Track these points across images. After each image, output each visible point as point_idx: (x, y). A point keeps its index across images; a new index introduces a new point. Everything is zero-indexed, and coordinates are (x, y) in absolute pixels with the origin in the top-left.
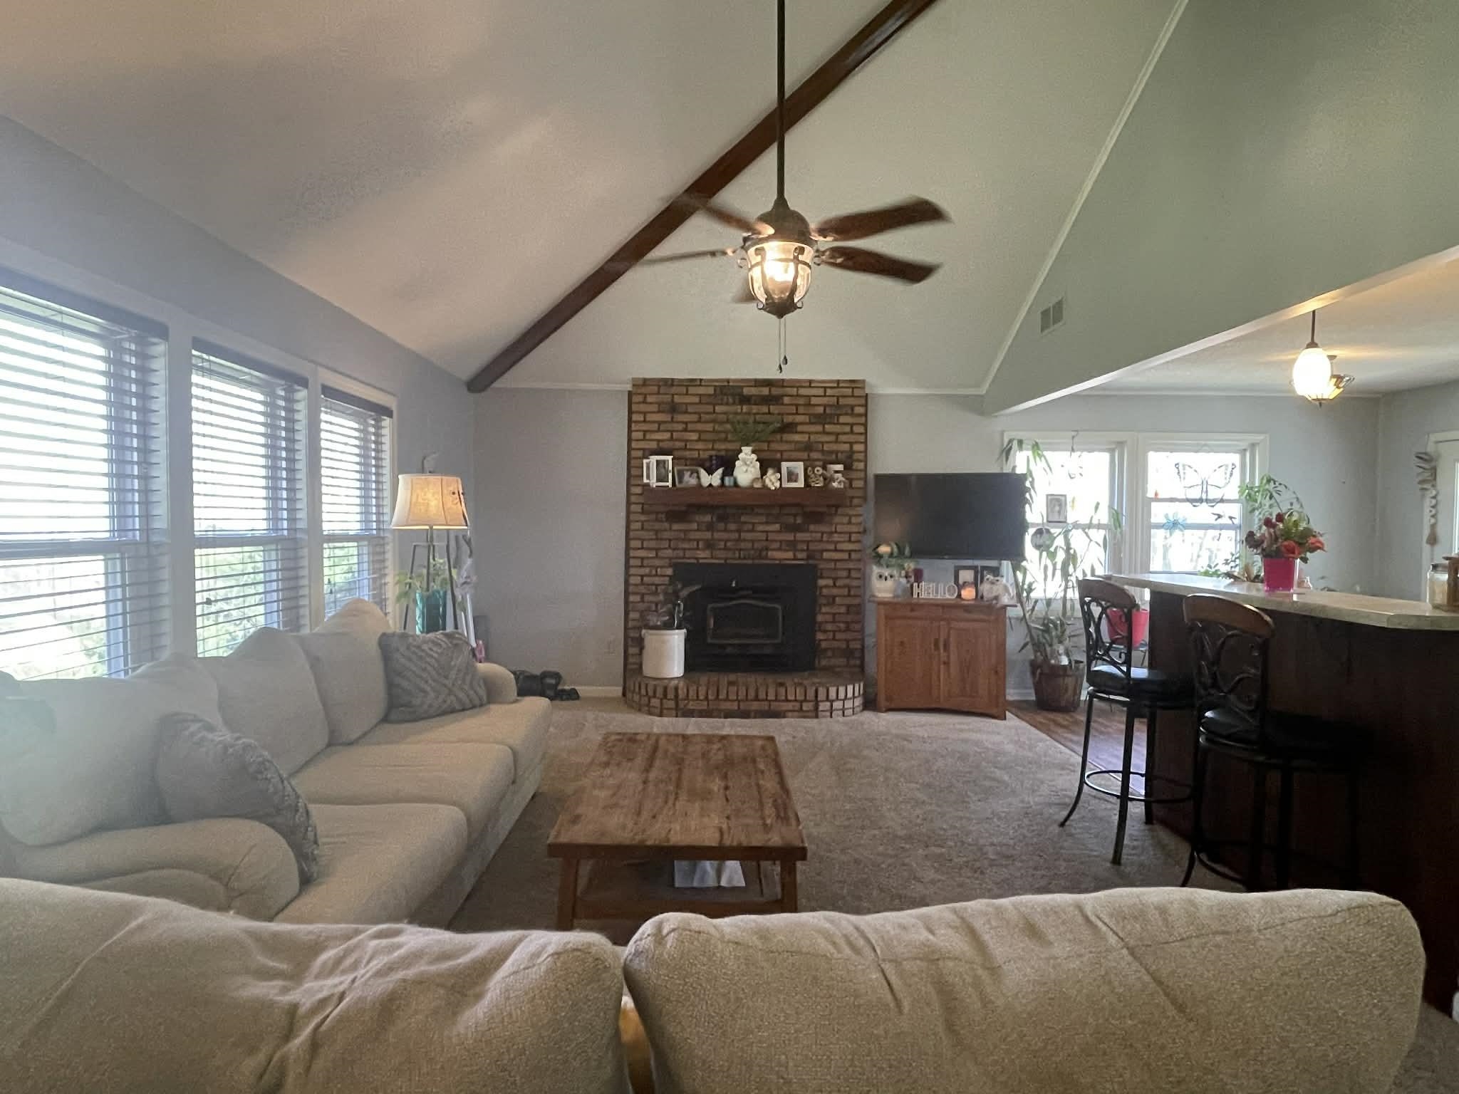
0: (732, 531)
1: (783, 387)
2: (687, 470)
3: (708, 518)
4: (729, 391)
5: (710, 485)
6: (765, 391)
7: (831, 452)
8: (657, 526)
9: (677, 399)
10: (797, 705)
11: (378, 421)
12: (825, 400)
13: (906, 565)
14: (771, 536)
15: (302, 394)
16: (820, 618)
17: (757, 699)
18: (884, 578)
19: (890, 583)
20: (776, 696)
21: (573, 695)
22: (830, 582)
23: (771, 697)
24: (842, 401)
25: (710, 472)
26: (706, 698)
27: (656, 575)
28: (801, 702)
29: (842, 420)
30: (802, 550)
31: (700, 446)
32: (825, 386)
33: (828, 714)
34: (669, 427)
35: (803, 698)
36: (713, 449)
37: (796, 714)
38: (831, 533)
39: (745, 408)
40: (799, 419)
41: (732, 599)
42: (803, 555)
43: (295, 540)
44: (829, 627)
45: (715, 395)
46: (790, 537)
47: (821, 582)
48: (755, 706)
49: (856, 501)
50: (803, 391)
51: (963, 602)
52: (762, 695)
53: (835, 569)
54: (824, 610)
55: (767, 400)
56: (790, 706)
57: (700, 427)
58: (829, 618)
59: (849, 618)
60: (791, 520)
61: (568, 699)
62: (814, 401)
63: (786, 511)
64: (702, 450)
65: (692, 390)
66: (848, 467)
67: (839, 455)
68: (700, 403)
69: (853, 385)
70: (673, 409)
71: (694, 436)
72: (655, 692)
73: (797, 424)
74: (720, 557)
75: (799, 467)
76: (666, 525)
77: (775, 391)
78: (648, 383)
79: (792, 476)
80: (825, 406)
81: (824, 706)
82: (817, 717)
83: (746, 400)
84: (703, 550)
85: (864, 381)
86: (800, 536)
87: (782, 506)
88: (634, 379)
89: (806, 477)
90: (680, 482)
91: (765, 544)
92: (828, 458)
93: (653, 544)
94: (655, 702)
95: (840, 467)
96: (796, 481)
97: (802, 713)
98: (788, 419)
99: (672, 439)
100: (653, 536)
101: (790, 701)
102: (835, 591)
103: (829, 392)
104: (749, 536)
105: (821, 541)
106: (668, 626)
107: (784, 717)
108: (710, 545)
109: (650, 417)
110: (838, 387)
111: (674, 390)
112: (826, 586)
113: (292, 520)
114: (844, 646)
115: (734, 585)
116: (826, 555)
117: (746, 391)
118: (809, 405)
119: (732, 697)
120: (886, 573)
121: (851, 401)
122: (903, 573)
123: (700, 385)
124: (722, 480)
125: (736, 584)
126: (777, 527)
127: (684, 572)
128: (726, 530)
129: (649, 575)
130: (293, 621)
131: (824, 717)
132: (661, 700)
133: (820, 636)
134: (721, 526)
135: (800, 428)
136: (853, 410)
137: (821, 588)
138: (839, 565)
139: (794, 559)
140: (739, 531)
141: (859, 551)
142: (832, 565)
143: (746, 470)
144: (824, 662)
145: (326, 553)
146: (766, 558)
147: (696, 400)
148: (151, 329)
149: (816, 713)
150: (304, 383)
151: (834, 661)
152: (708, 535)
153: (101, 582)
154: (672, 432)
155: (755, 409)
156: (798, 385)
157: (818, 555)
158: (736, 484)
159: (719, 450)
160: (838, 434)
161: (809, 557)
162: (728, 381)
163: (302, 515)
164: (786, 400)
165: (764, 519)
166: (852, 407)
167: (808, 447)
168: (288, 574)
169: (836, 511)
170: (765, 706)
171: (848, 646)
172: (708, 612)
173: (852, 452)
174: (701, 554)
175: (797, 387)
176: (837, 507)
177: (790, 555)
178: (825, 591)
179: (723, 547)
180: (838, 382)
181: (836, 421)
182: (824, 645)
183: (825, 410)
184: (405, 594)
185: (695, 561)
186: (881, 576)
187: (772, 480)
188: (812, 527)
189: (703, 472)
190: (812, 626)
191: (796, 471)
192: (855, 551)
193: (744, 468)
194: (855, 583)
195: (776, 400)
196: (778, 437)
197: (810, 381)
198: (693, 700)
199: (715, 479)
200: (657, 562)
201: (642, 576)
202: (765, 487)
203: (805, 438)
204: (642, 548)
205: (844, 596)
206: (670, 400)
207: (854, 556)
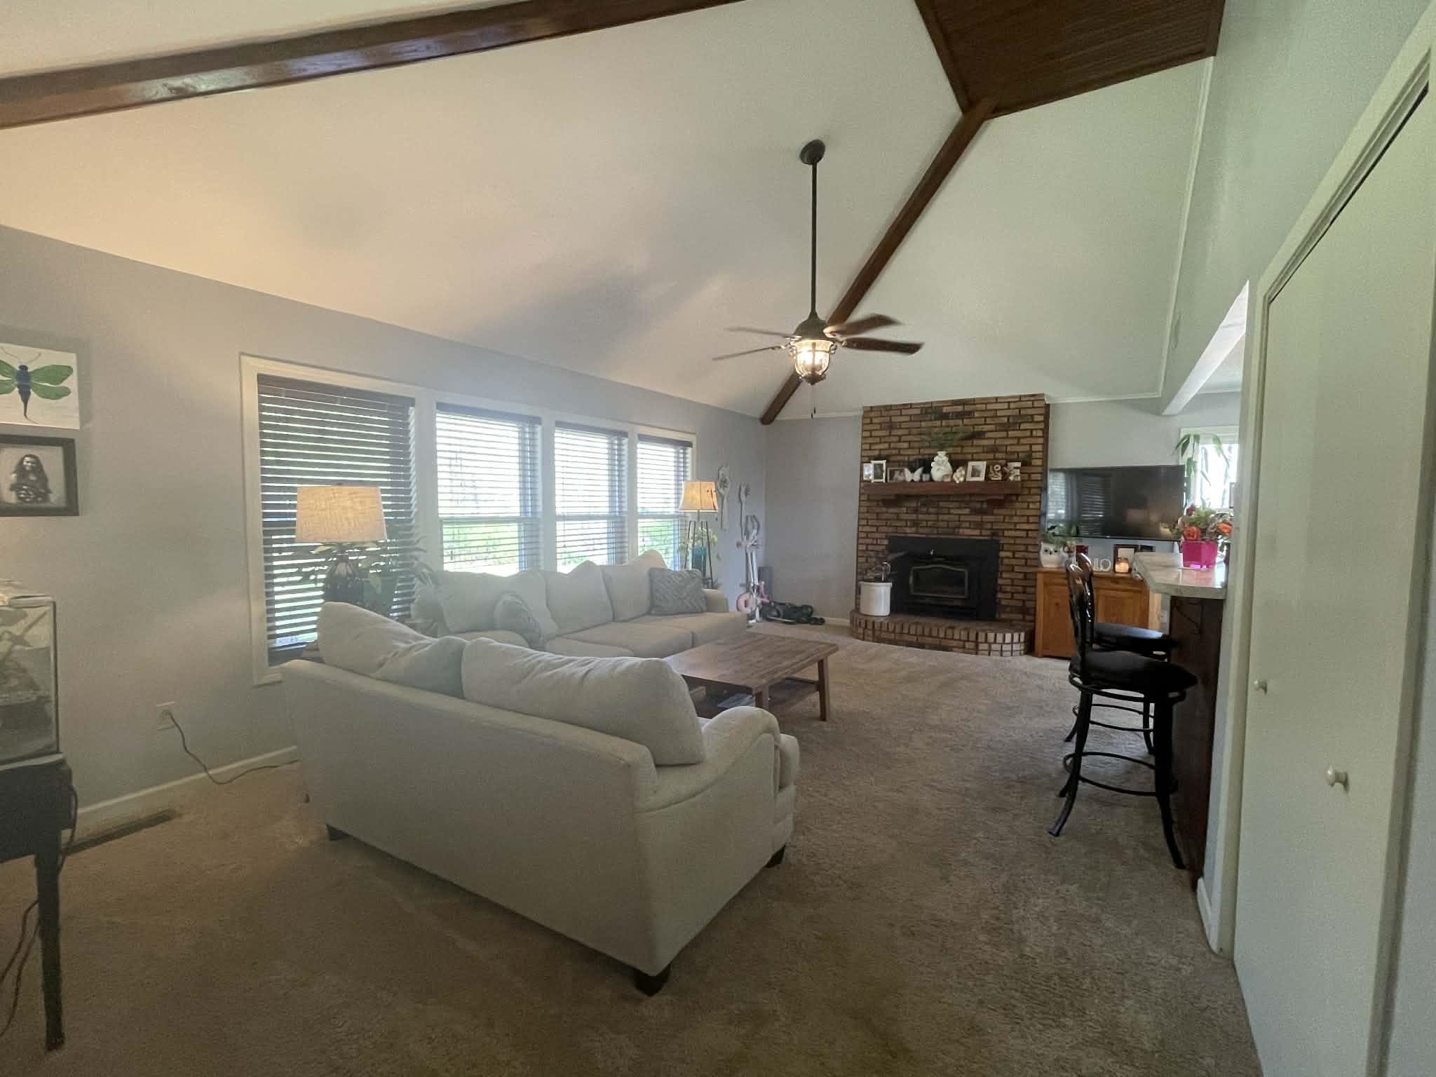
0: (932, 514)
1: (974, 404)
2: (897, 470)
3: (914, 504)
4: (933, 411)
5: (913, 481)
6: (960, 408)
7: (1013, 453)
8: (878, 510)
9: (894, 419)
10: (961, 643)
11: (685, 449)
12: (1009, 413)
13: (1068, 542)
14: (962, 518)
15: (625, 441)
16: (1000, 581)
17: (930, 636)
18: (1049, 552)
19: (1054, 557)
20: (945, 635)
21: (822, 621)
22: (1010, 554)
23: (942, 635)
24: (1023, 412)
25: (913, 471)
26: (894, 632)
27: (877, 544)
28: (965, 641)
29: (1023, 426)
30: (987, 529)
31: (910, 452)
32: (1008, 401)
33: (987, 652)
34: (887, 439)
35: (965, 638)
36: (919, 454)
37: (961, 650)
38: (1011, 516)
39: (944, 423)
40: (986, 428)
41: (927, 564)
42: (988, 533)
43: (621, 517)
44: (1009, 589)
45: (922, 414)
46: (977, 518)
47: (1002, 554)
48: (930, 640)
49: (1033, 491)
50: (990, 407)
51: (1117, 575)
52: (934, 634)
53: (1015, 544)
54: (1005, 575)
55: (960, 415)
56: (954, 643)
57: (909, 438)
58: (1009, 582)
59: (1024, 583)
60: (978, 505)
61: (814, 624)
62: (999, 413)
63: (973, 498)
64: (913, 454)
65: (904, 412)
66: (1026, 463)
67: (1020, 454)
68: (911, 421)
69: (1032, 399)
70: (891, 426)
71: (906, 445)
72: (860, 623)
73: (985, 432)
74: (923, 532)
75: (982, 466)
76: (884, 509)
77: (968, 408)
78: (874, 409)
79: (975, 473)
80: (1009, 417)
81: (983, 646)
82: (977, 654)
83: (945, 416)
84: (911, 527)
85: (1043, 395)
86: (987, 518)
87: (971, 495)
88: (864, 407)
89: (987, 472)
90: (891, 478)
91: (957, 523)
92: (1009, 457)
93: (875, 522)
94: (860, 630)
95: (1018, 464)
96: (979, 476)
97: (964, 649)
98: (977, 429)
99: (890, 448)
100: (874, 516)
101: (956, 640)
102: (1014, 562)
103: (1012, 406)
104: (946, 517)
105: (1004, 522)
106: (878, 580)
107: (951, 651)
108: (915, 523)
109: (874, 434)
110: (1020, 401)
111: (892, 413)
112: (1007, 557)
113: (620, 507)
114: (1020, 604)
115: (932, 553)
116: (1006, 533)
117: (945, 410)
118: (996, 416)
119: (912, 632)
120: (1051, 548)
121: (1030, 412)
122: (1066, 549)
123: (911, 408)
124: (921, 477)
125: (934, 552)
126: (967, 511)
127: (895, 543)
128: (928, 513)
129: (872, 544)
130: (620, 560)
131: (983, 654)
132: (864, 629)
133: (1000, 595)
134: (924, 510)
135: (988, 435)
136: (1033, 418)
137: (1002, 558)
138: (1018, 541)
139: (981, 535)
140: (937, 514)
141: (1037, 530)
142: (1012, 541)
143: (940, 468)
144: (1004, 616)
145: (639, 525)
146: (958, 534)
147: (907, 419)
148: (535, 421)
149: (976, 651)
150: (625, 434)
151: (1013, 616)
152: (914, 517)
153: (516, 535)
154: (890, 443)
155: (952, 422)
156: (986, 402)
157: (1001, 534)
158: (931, 480)
159: (924, 455)
160: (1019, 438)
161: (993, 534)
162: (932, 403)
163: (625, 504)
164: (976, 415)
165: (957, 504)
166: (1032, 416)
167: (994, 449)
168: (618, 535)
169: (1017, 499)
170: (937, 642)
171: (1024, 605)
172: (912, 572)
173: (1031, 451)
174: (908, 530)
175: (986, 404)
176: (1017, 495)
177: (977, 532)
178: (1006, 561)
179: (925, 525)
180: (1020, 397)
181: (1018, 428)
182: (1003, 602)
183: (1008, 420)
184: (681, 549)
185: (903, 535)
186: (1046, 551)
187: (959, 477)
188: (996, 511)
189: (907, 471)
190: (995, 589)
191: (979, 468)
192: (1031, 530)
193: (937, 467)
194: (1031, 555)
195: (969, 414)
196: (969, 442)
197: (997, 398)
198: (885, 632)
199: (916, 476)
200: (877, 535)
201: (867, 545)
202: (953, 481)
203: (991, 442)
204: (867, 525)
205: (1023, 566)
206: (888, 420)
207: (1030, 534)
